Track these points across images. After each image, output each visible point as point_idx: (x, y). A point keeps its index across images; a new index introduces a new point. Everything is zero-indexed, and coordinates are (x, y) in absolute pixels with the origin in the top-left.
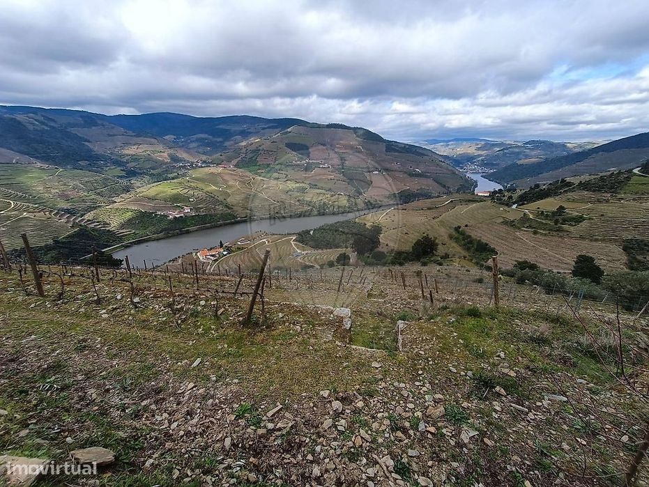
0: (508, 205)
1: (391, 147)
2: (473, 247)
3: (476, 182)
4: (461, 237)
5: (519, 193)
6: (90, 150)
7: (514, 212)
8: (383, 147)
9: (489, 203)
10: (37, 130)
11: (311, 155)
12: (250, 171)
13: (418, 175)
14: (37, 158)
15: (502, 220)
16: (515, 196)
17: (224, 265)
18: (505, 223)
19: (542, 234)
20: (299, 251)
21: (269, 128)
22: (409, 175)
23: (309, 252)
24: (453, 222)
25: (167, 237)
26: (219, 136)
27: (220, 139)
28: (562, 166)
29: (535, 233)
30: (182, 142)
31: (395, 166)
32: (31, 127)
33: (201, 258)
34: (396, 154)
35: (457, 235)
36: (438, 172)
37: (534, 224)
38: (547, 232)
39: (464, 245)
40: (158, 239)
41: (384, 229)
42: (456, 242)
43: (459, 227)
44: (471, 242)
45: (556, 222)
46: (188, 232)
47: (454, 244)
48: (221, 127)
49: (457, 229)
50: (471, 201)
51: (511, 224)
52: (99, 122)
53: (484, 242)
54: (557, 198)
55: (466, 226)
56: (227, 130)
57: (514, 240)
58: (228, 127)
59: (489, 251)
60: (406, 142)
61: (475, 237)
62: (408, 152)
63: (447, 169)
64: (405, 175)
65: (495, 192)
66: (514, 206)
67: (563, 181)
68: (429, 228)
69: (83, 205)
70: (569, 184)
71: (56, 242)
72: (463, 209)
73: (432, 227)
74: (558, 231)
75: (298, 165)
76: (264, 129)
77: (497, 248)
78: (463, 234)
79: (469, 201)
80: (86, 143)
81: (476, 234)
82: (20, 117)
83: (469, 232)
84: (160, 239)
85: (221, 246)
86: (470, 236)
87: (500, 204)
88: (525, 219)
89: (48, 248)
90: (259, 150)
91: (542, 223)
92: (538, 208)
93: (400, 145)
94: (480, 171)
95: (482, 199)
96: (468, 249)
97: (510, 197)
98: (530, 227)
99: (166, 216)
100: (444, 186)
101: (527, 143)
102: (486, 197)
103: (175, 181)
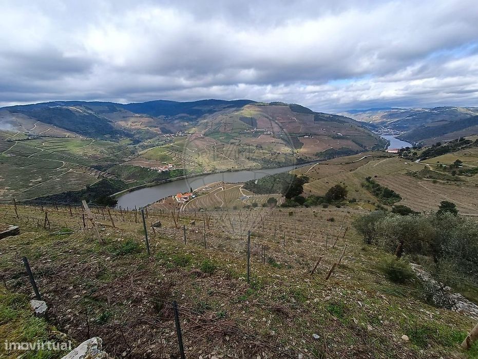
0: (412, 160)
1: (318, 117)
2: (381, 193)
3: (389, 141)
4: (371, 186)
5: (424, 149)
6: (112, 128)
7: (417, 165)
8: (312, 117)
9: (397, 158)
10: (81, 116)
11: (258, 125)
12: (215, 138)
13: (339, 138)
14: (80, 134)
15: (405, 172)
16: (419, 153)
17: (192, 205)
18: (409, 174)
19: (441, 183)
20: (244, 195)
21: (228, 107)
22: (333, 138)
23: (251, 196)
24: (365, 173)
25: (157, 185)
26: (193, 115)
27: (194, 117)
28: (465, 127)
29: (435, 182)
30: (170, 119)
31: (321, 132)
32: (77, 114)
33: (177, 200)
34: (323, 122)
35: (367, 184)
36: (356, 135)
37: (433, 175)
38: (446, 181)
39: (374, 192)
40: (151, 186)
41: (311, 179)
42: (367, 189)
43: (370, 178)
44: (379, 190)
45: (454, 173)
46: (171, 181)
47: (365, 191)
48: (195, 108)
49: (368, 179)
50: (383, 157)
51: (414, 175)
52: (118, 109)
53: (391, 189)
54: (455, 153)
55: (376, 177)
56: (199, 110)
57: (416, 188)
58: (200, 108)
59: (394, 196)
60: (331, 113)
61: (382, 186)
62: (332, 120)
63: (364, 132)
64: (330, 138)
65: (402, 150)
66: (417, 161)
67: (462, 139)
68: (345, 178)
69: (106, 163)
70: (468, 142)
71: (88, 188)
72: (375, 164)
73: (348, 178)
74: (455, 180)
75: (248, 133)
76: (224, 108)
77: (401, 195)
78: (373, 183)
79: (381, 157)
80: (110, 123)
81: (383, 184)
82: (72, 108)
83: (378, 181)
84: (153, 186)
85: (192, 191)
86: (378, 185)
87: (406, 159)
88: (426, 171)
89: (83, 192)
90: (221, 123)
91: (441, 174)
92: (438, 162)
93: (326, 116)
94: (392, 133)
95: (391, 156)
96: (377, 195)
97: (415, 154)
98: (430, 177)
99: (156, 171)
100: (362, 146)
101: (433, 109)
102: (395, 153)
103: (164, 146)
